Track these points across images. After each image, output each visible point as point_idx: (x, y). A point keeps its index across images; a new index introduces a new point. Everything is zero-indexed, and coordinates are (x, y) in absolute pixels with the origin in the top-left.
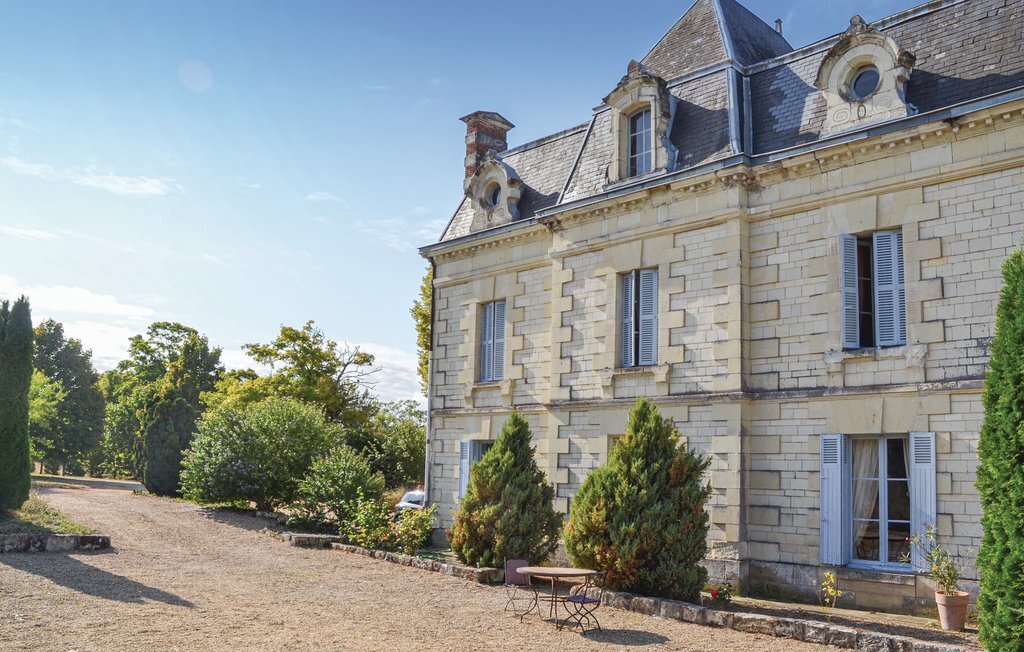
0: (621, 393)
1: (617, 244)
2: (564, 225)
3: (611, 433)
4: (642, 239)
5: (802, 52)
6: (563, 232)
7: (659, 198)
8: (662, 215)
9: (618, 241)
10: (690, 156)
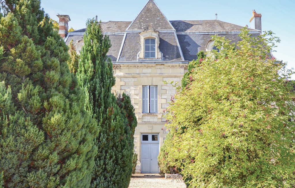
0: (144, 120)
1: (143, 77)
2: (121, 67)
3: (141, 132)
4: (152, 77)
5: (193, 33)
6: (121, 70)
7: (158, 67)
8: (159, 71)
9: (143, 76)
10: (168, 56)
